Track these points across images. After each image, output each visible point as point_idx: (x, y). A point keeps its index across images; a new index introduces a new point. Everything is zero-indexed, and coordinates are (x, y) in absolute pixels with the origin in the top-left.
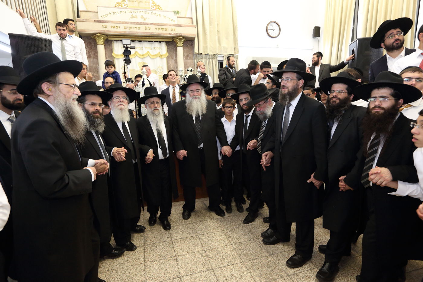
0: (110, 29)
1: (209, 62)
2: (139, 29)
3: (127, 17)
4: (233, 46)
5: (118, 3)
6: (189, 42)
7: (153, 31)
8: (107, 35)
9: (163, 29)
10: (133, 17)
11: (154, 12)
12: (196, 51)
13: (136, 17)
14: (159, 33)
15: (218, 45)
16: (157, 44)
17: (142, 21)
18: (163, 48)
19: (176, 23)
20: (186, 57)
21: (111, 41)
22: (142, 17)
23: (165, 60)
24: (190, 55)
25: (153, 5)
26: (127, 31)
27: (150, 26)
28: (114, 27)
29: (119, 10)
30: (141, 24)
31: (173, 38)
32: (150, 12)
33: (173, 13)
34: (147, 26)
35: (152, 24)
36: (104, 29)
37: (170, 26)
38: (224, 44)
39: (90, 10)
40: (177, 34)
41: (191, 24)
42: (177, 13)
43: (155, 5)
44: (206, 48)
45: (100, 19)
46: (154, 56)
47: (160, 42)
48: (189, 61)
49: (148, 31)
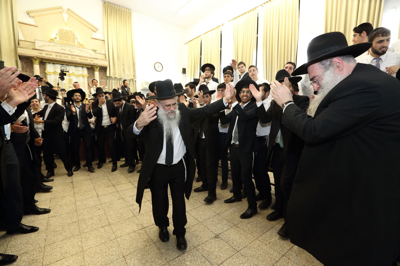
0: (44, 55)
1: (117, 83)
2: (67, 57)
3: (58, 49)
4: (133, 74)
5: (51, 39)
6: (103, 69)
7: (78, 60)
8: (42, 59)
9: (84, 60)
10: (62, 49)
11: (79, 48)
12: (108, 75)
13: (65, 50)
14: (81, 62)
15: (122, 73)
16: (80, 69)
17: (70, 53)
18: (85, 71)
19: (94, 57)
20: (101, 78)
21: (45, 63)
22: (69, 50)
23: (86, 79)
24: (104, 77)
25: (78, 44)
26: (58, 58)
27: (75, 57)
28: (48, 54)
29: (52, 44)
30: (68, 54)
31: (92, 65)
32: (75, 48)
33: (92, 51)
34: (73, 57)
35: (76, 56)
36: (40, 55)
37: (90, 58)
38: (127, 72)
39: (28, 40)
40: (94, 64)
41: (104, 59)
42: (95, 51)
43: (80, 44)
44: (115, 74)
45: (37, 48)
46: (78, 75)
47: (82, 67)
48: (103, 80)
49: (74, 59)
